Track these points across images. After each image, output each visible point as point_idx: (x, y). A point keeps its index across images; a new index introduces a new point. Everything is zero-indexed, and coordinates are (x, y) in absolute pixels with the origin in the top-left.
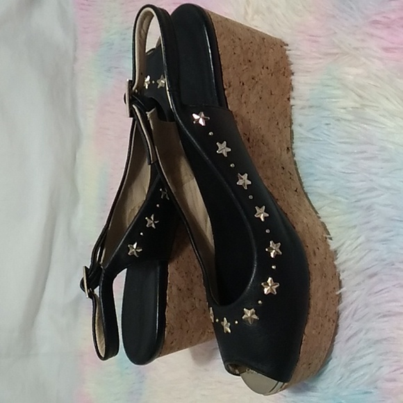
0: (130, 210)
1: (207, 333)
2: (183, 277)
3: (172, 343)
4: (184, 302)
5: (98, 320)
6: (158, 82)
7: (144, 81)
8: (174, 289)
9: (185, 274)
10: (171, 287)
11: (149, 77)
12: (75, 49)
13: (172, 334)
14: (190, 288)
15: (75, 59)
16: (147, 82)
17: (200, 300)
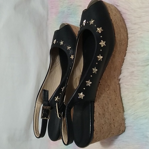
0: (75, 79)
1: (111, 134)
2: (101, 108)
3: (97, 138)
4: (102, 120)
5: (63, 127)
6: (90, 22)
7: (83, 22)
8: (97, 114)
9: (101, 107)
10: (96, 113)
11: (85, 20)
12: (48, 15)
13: (97, 134)
14: (104, 113)
15: (48, 19)
16: (84, 23)
17: (108, 119)
